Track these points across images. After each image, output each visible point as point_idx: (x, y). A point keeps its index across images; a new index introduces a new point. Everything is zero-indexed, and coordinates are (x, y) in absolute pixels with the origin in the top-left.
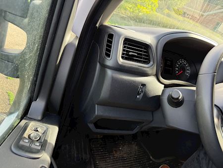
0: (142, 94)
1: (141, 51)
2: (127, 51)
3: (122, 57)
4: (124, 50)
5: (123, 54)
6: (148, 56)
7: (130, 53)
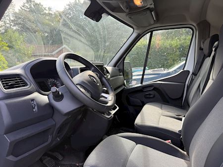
0: (36, 107)
1: (17, 80)
2: (6, 84)
3: (5, 89)
4: (3, 84)
5: (4, 86)
6: (23, 81)
7: (10, 84)
